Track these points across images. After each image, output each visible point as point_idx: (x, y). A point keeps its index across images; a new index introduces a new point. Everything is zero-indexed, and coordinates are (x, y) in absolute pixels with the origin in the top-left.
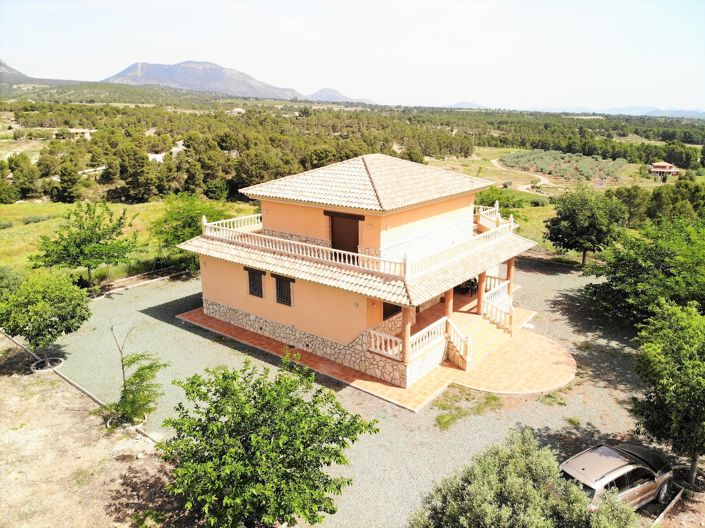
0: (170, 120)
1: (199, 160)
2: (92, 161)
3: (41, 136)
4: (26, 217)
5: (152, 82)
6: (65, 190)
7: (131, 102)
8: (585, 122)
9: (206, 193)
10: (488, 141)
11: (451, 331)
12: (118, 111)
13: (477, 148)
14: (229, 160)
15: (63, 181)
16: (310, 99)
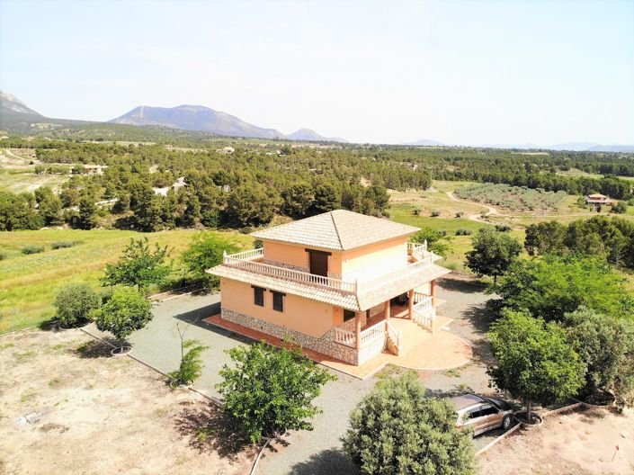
0: (170, 158)
1: (197, 194)
2: (106, 194)
3: (59, 171)
4: (55, 242)
5: (152, 123)
6: (83, 219)
7: (134, 140)
8: (531, 157)
9: (202, 222)
10: (445, 175)
11: (389, 330)
12: (124, 150)
13: (434, 181)
14: (222, 194)
15: (82, 212)
16: (290, 139)
